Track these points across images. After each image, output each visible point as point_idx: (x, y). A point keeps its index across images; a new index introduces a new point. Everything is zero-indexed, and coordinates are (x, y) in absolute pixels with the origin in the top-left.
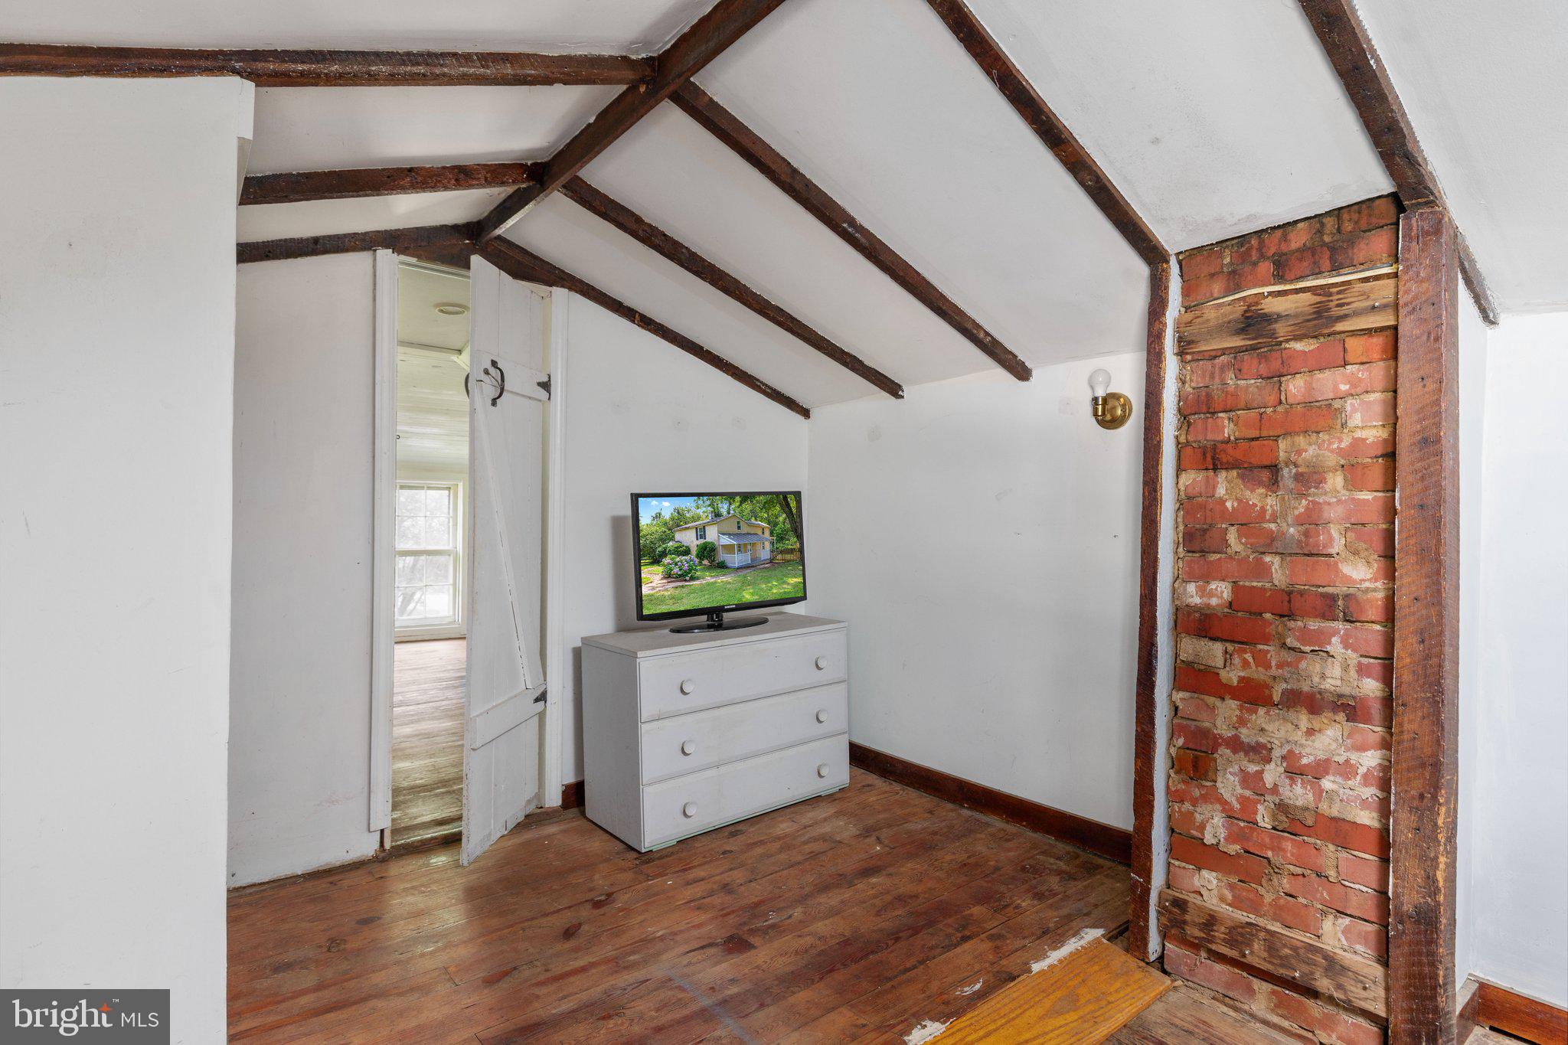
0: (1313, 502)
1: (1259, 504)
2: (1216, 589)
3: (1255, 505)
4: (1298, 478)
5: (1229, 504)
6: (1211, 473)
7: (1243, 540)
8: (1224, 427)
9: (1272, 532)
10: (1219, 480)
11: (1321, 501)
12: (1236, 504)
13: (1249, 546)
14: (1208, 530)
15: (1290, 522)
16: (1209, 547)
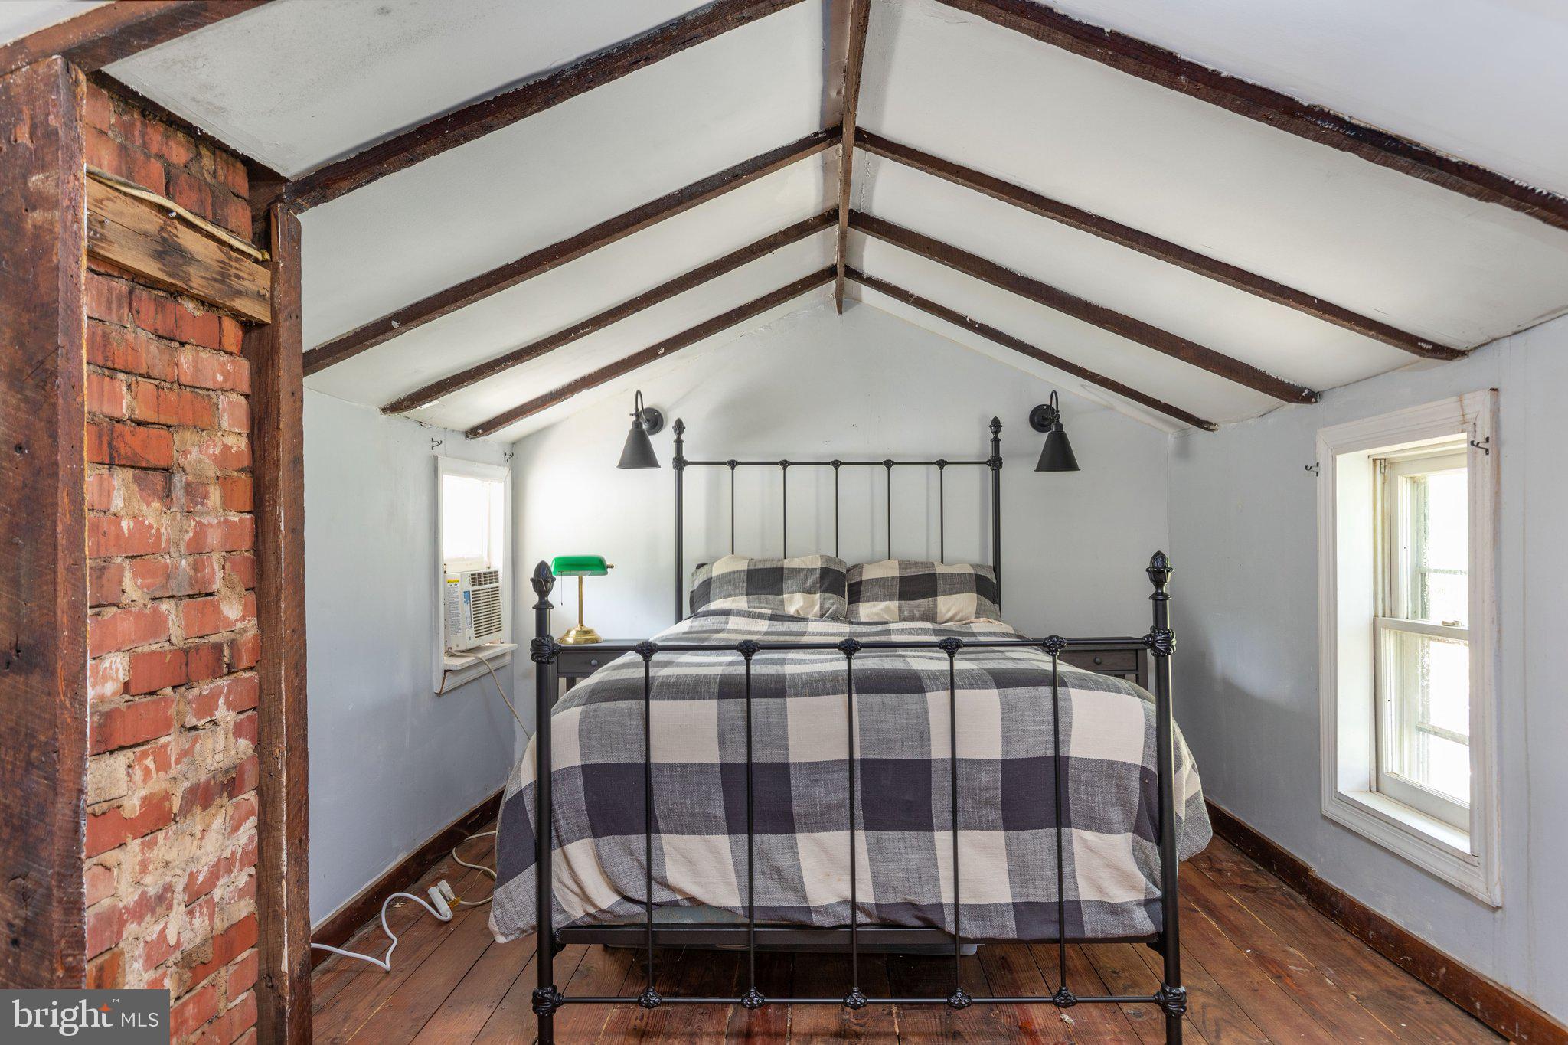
0: (199, 522)
1: (155, 526)
2: (110, 667)
3: (151, 526)
4: (188, 488)
5: (124, 524)
6: (105, 471)
7: (140, 581)
8: (122, 397)
9: (166, 566)
10: (115, 483)
11: (206, 522)
12: (132, 525)
13: (145, 590)
14: (104, 568)
15: (183, 552)
16: (107, 597)
